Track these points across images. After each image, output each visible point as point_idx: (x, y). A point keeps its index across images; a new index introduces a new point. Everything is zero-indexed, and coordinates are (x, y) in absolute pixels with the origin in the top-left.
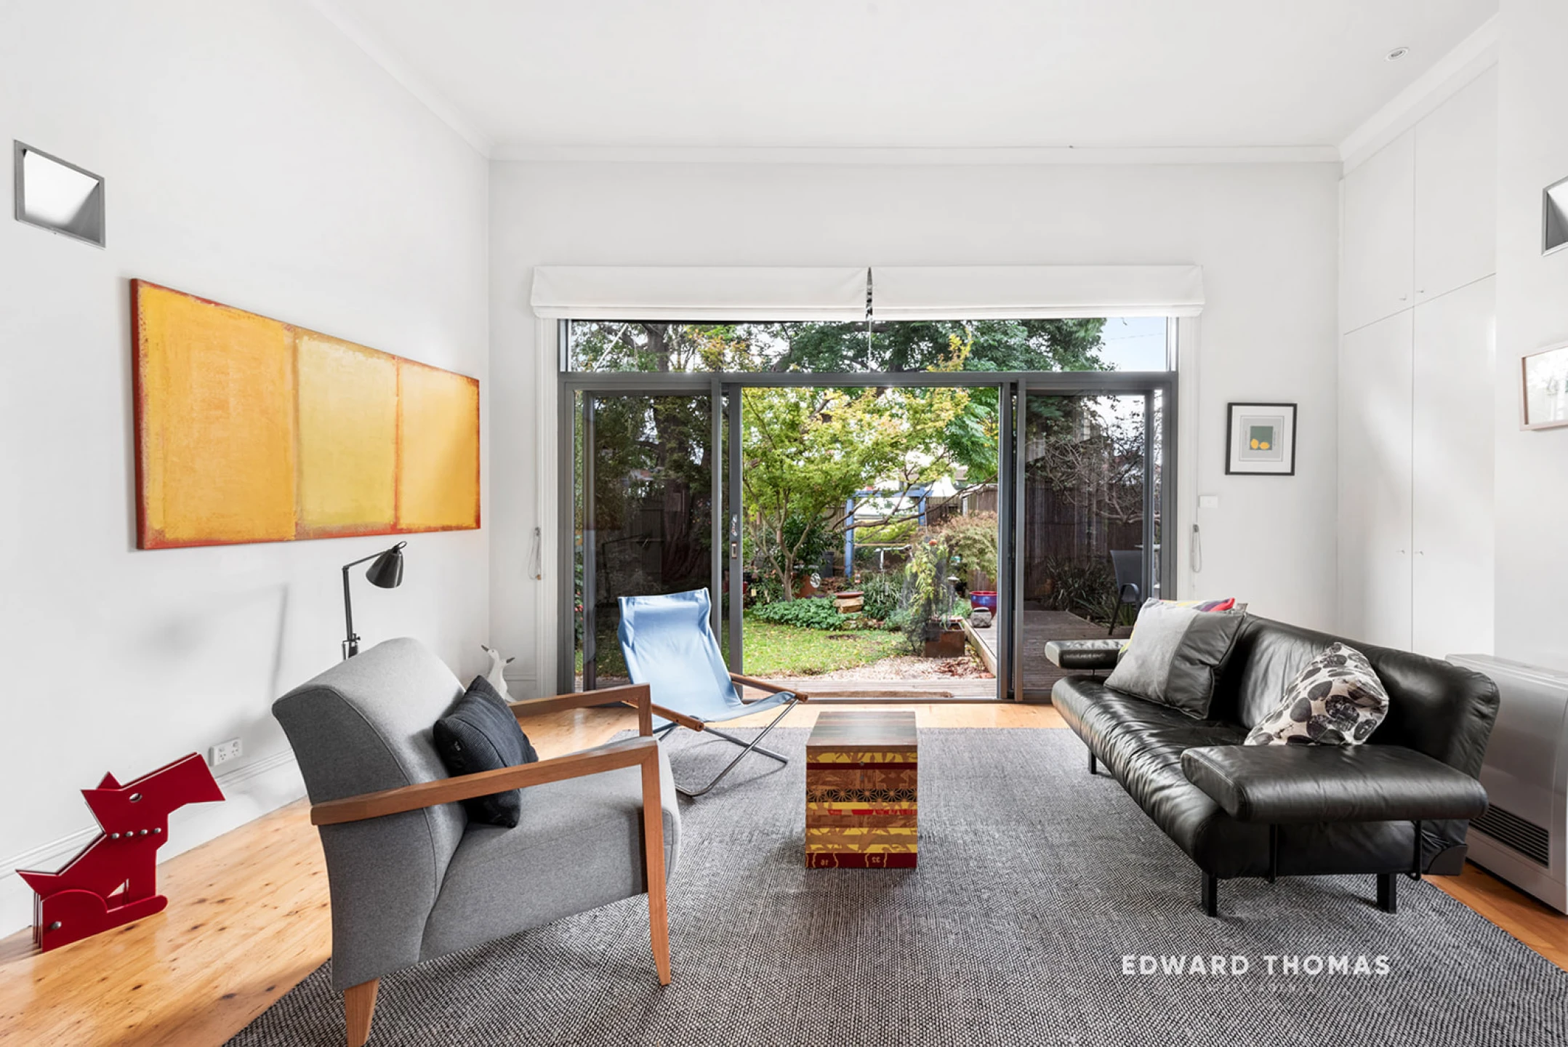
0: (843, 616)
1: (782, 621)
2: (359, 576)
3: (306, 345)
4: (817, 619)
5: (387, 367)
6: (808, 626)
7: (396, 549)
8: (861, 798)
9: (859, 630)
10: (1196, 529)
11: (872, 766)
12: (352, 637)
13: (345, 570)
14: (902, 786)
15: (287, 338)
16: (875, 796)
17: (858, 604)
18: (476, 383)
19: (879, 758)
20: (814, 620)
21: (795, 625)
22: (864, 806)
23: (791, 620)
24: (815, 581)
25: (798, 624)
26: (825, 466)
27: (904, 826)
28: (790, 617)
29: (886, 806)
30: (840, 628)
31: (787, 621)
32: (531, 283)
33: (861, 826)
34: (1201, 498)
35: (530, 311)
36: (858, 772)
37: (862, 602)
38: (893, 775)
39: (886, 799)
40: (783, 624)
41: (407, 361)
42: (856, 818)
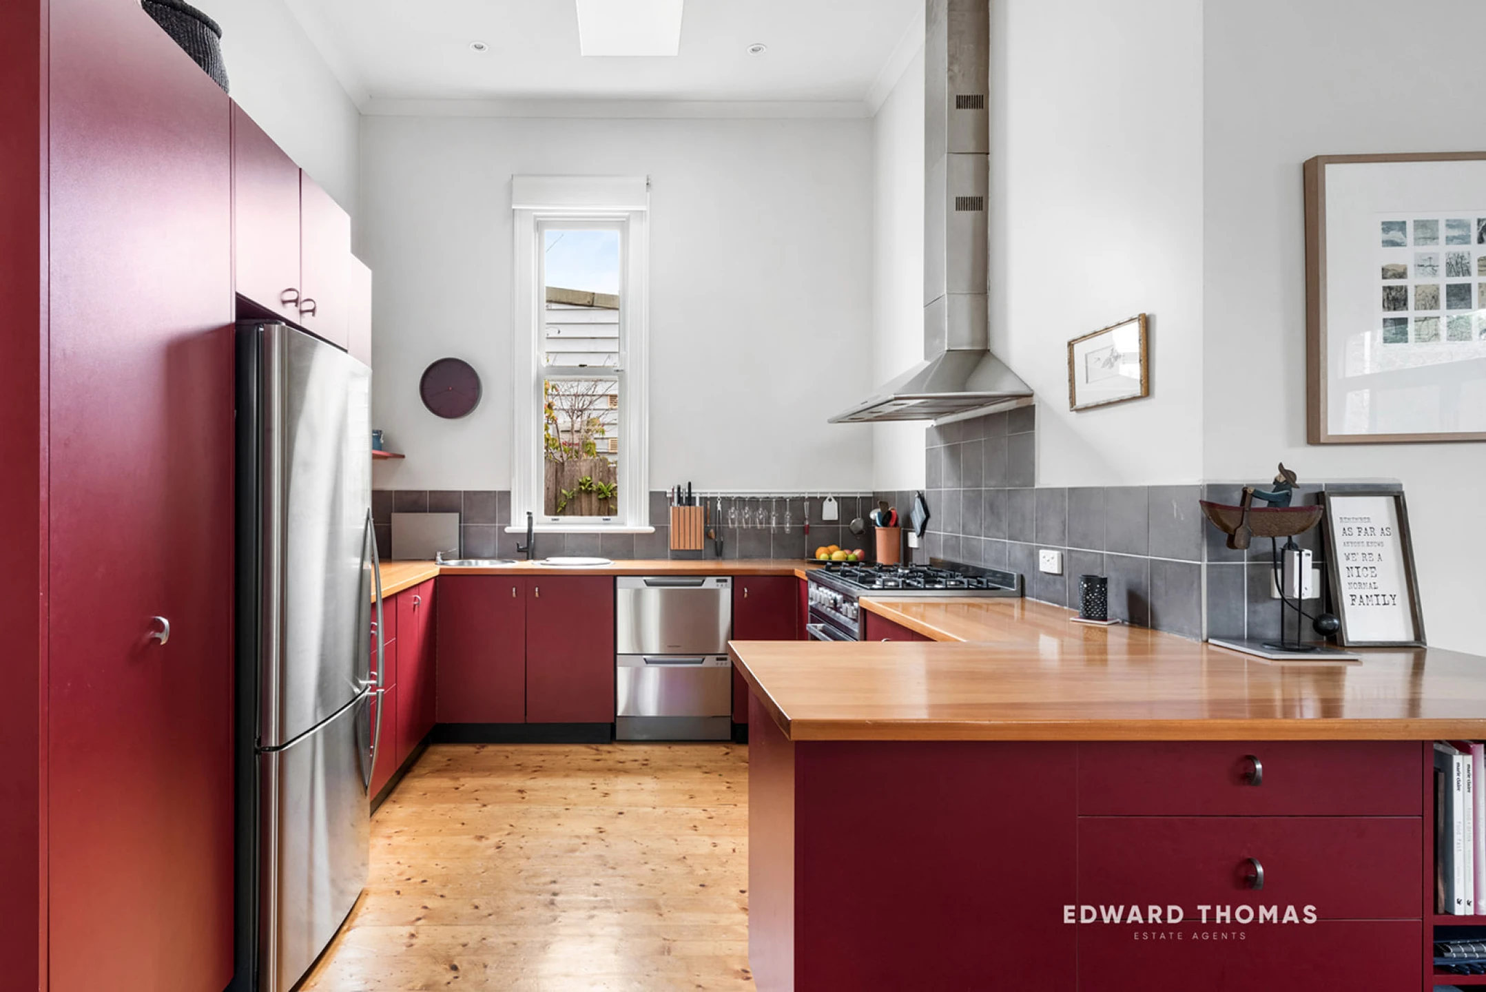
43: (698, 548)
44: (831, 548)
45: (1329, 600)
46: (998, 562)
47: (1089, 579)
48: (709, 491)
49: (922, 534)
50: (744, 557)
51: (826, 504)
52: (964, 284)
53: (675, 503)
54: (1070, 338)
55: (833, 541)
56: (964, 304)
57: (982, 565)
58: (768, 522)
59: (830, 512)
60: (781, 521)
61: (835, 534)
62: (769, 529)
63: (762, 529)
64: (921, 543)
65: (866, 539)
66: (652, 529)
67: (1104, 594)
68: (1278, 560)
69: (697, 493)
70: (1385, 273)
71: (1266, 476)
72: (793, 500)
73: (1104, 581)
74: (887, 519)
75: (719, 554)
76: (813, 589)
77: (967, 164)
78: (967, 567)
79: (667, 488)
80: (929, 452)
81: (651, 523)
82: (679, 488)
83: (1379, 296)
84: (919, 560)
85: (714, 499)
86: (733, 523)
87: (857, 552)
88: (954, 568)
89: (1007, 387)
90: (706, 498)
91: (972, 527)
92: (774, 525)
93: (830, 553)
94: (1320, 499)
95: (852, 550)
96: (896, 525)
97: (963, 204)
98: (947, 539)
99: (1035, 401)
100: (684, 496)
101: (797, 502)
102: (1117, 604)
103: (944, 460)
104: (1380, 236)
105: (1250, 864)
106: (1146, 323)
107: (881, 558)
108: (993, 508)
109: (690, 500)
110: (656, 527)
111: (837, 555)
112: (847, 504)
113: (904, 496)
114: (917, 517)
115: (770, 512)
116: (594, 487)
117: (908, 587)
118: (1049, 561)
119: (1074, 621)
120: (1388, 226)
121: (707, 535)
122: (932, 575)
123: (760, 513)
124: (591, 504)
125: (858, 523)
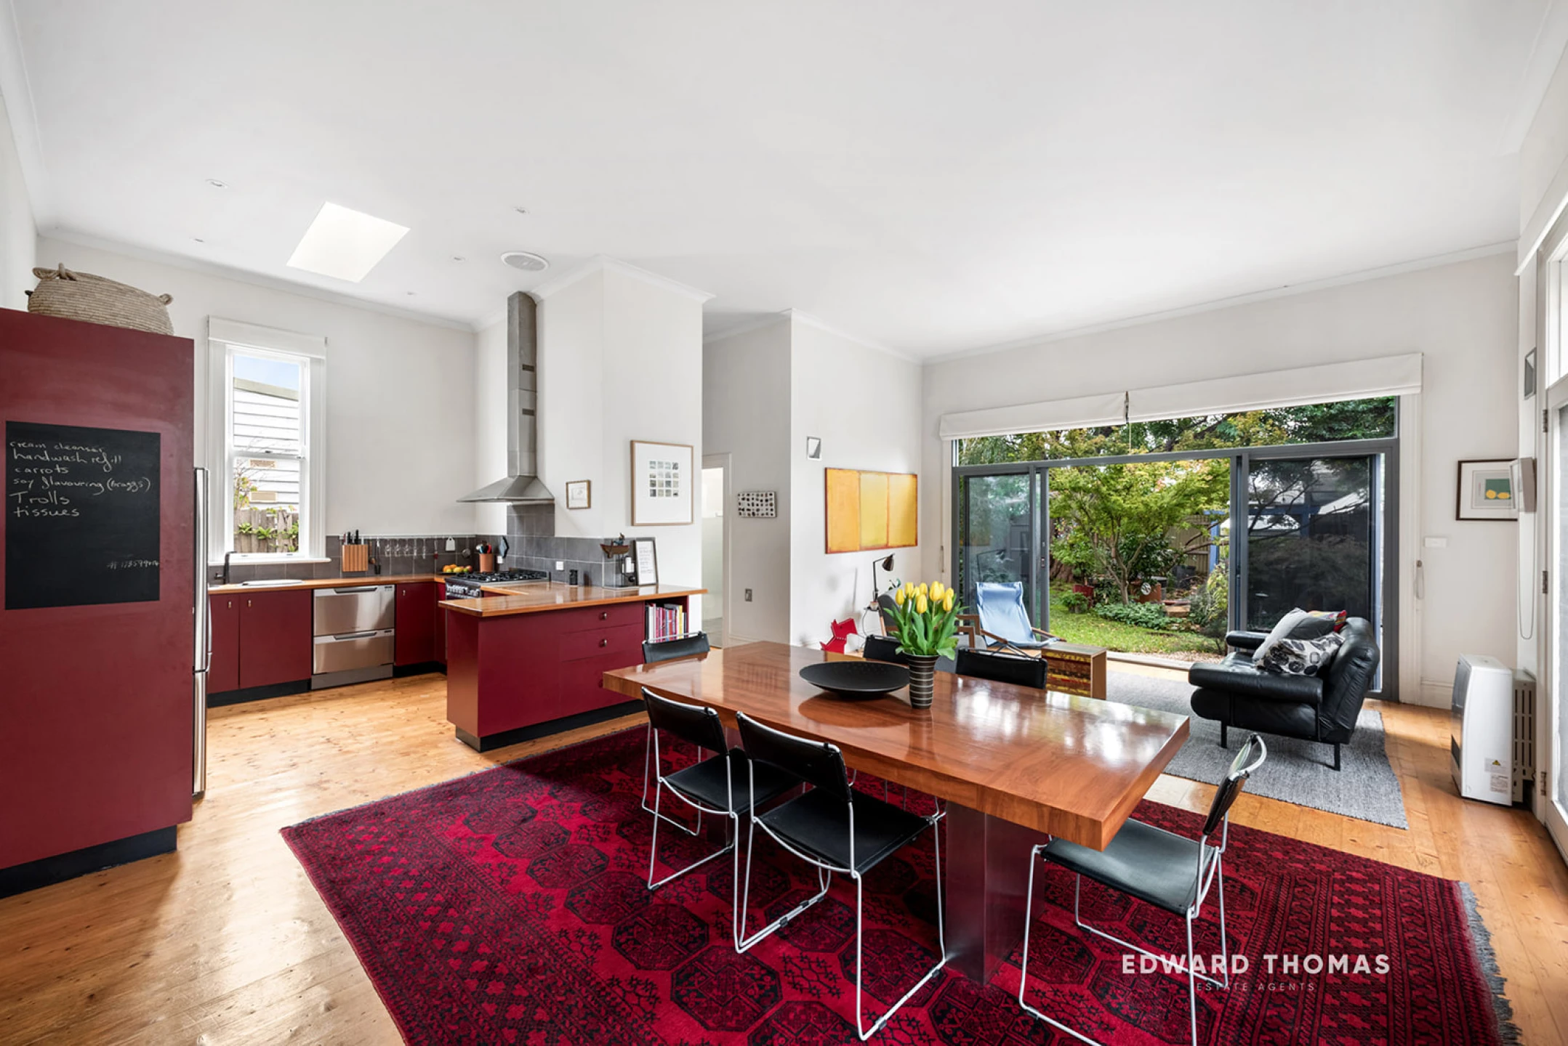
0: (1167, 619)
1: (1117, 618)
2: (879, 565)
3: (863, 476)
4: (1146, 619)
5: (884, 477)
6: (1136, 624)
7: (891, 556)
8: (1065, 674)
9: (1181, 631)
10: (1419, 564)
11: (1070, 661)
12: (876, 590)
13: (874, 563)
14: (1084, 672)
15: (857, 475)
16: (1071, 674)
17: (1183, 611)
18: (915, 476)
19: (1073, 658)
20: (1142, 620)
21: (1126, 623)
22: (1066, 678)
23: (1123, 618)
24: (1146, 590)
25: (1128, 622)
26: (1145, 498)
27: (1085, 690)
28: (1122, 616)
29: (1076, 679)
30: (1165, 629)
31: (1119, 619)
32: (940, 424)
33: (1065, 686)
34: (1427, 540)
35: (939, 438)
36: (1064, 663)
37: (1188, 610)
38: (1079, 666)
39: (1076, 676)
40: (1116, 620)
41: (892, 474)
42: (1063, 683)
43: (364, 569)
44: (453, 566)
45: (636, 573)
46: (541, 568)
47: (571, 571)
48: (371, 536)
49: (504, 557)
50: (394, 574)
51: (448, 542)
52: (526, 448)
53: (346, 543)
54: (569, 481)
55: (453, 562)
56: (526, 455)
57: (534, 569)
58: (412, 552)
59: (450, 546)
60: (420, 551)
61: (452, 558)
62: (412, 557)
63: (408, 557)
64: (504, 561)
65: (473, 560)
66: (329, 560)
67: (576, 576)
68: (622, 561)
69: (362, 536)
70: (651, 476)
71: (617, 536)
72: (427, 540)
73: (576, 571)
74: (486, 550)
75: (378, 571)
76: (448, 587)
77: (527, 395)
78: (527, 571)
79: (341, 533)
80: (508, 517)
81: (327, 556)
82: (349, 534)
83: (649, 483)
84: (502, 569)
85: (375, 540)
86: (388, 553)
87: (468, 567)
88: (521, 572)
89: (543, 495)
90: (369, 540)
91: (529, 553)
92: (415, 554)
93: (452, 569)
94: (634, 543)
95: (465, 566)
96: (491, 552)
97: (525, 412)
98: (517, 558)
99: (555, 502)
100: (354, 538)
101: (430, 541)
102: (580, 579)
103: (516, 521)
104: (649, 465)
105: (603, 641)
106: (589, 483)
107: (482, 569)
108: (538, 545)
109: (357, 541)
110: (332, 559)
111: (457, 570)
112: (460, 541)
113: (495, 538)
114: (502, 548)
115: (412, 546)
116: (255, 531)
117: (501, 580)
118: (560, 566)
119: (568, 586)
120: (651, 463)
121: (370, 562)
122: (511, 575)
123: (407, 548)
124: (251, 544)
125: (467, 552)
